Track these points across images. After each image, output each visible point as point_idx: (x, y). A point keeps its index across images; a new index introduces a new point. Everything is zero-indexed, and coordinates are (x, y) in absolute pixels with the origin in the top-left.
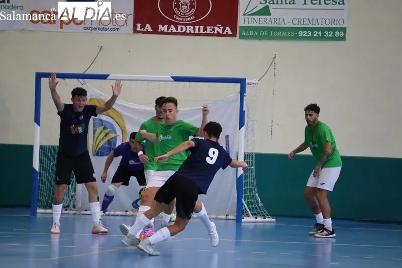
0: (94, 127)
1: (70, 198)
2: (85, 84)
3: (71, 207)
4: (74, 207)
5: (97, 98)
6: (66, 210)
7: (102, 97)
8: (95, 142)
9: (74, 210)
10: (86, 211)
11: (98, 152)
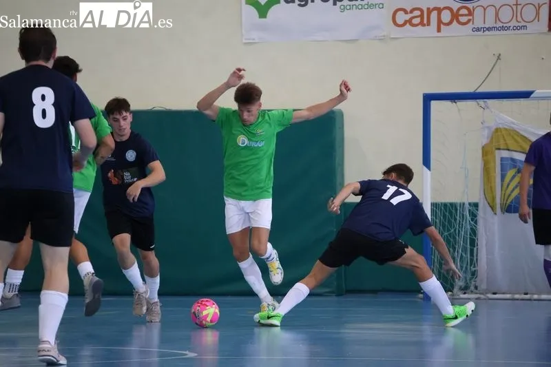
0: (502, 170)
1: (469, 276)
2: (488, 108)
3: (472, 288)
4: (476, 288)
5: (506, 127)
6: (465, 293)
7: (513, 126)
8: (503, 192)
9: (477, 293)
10: (494, 294)
11: (510, 206)
